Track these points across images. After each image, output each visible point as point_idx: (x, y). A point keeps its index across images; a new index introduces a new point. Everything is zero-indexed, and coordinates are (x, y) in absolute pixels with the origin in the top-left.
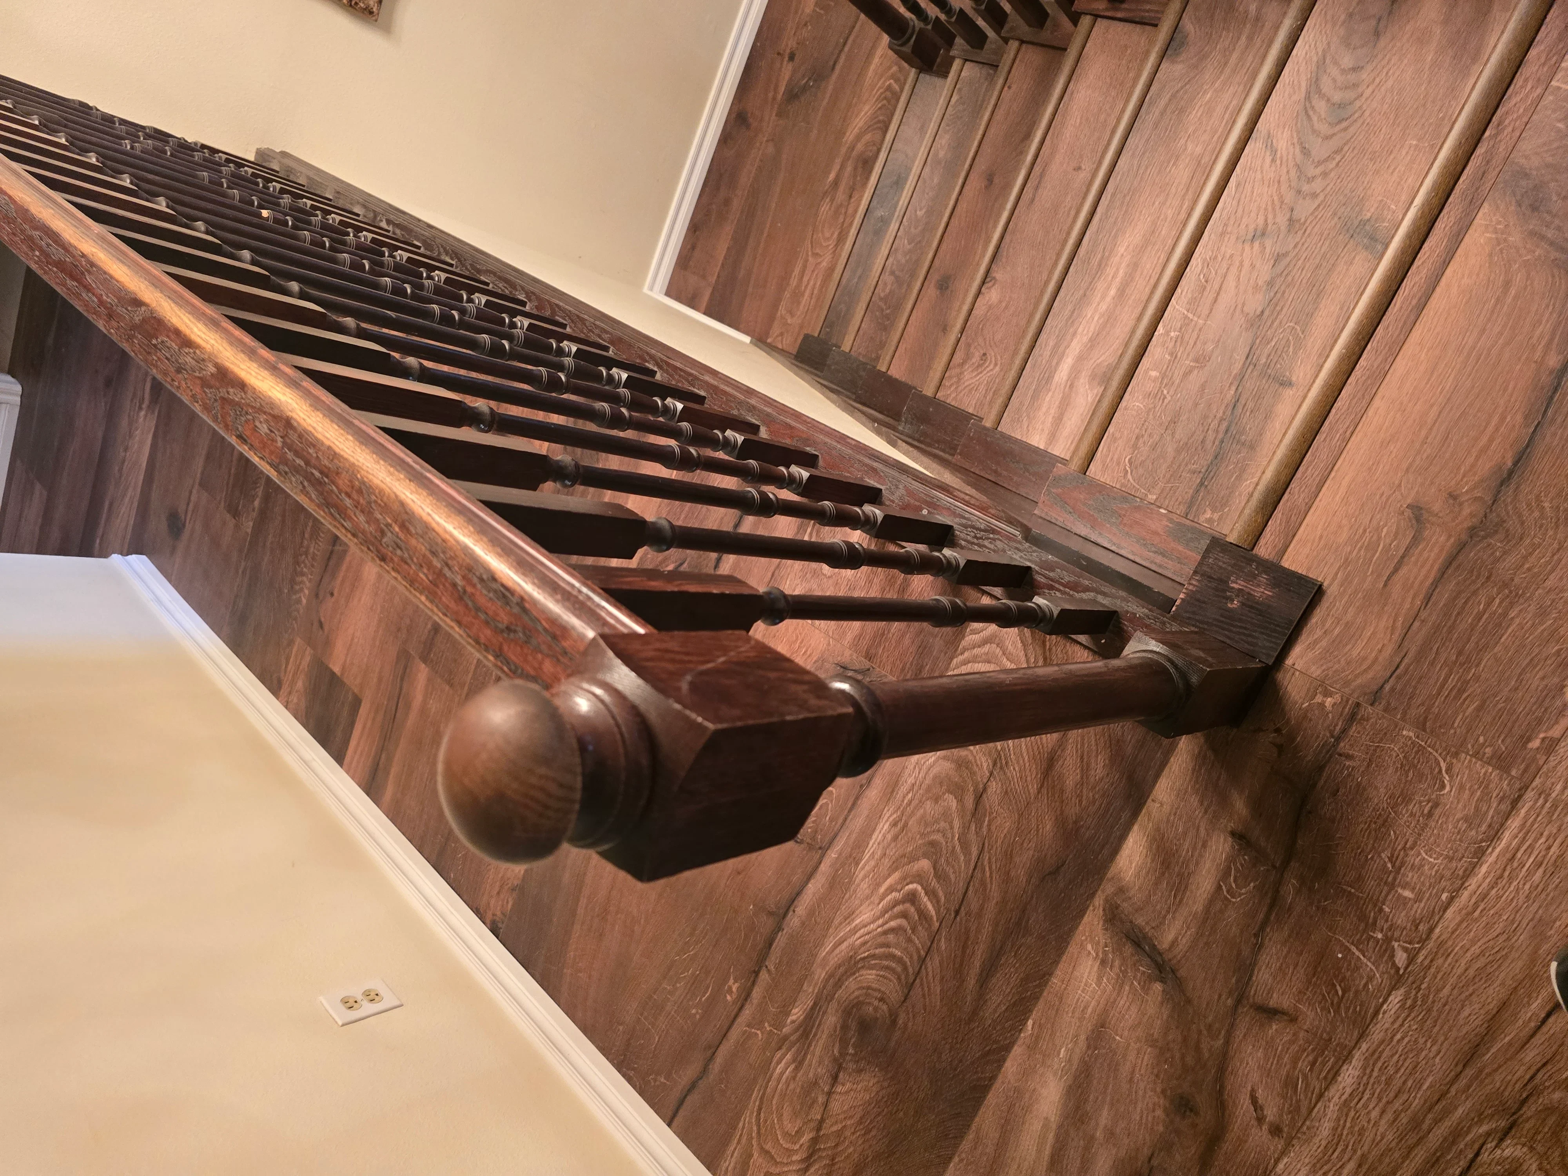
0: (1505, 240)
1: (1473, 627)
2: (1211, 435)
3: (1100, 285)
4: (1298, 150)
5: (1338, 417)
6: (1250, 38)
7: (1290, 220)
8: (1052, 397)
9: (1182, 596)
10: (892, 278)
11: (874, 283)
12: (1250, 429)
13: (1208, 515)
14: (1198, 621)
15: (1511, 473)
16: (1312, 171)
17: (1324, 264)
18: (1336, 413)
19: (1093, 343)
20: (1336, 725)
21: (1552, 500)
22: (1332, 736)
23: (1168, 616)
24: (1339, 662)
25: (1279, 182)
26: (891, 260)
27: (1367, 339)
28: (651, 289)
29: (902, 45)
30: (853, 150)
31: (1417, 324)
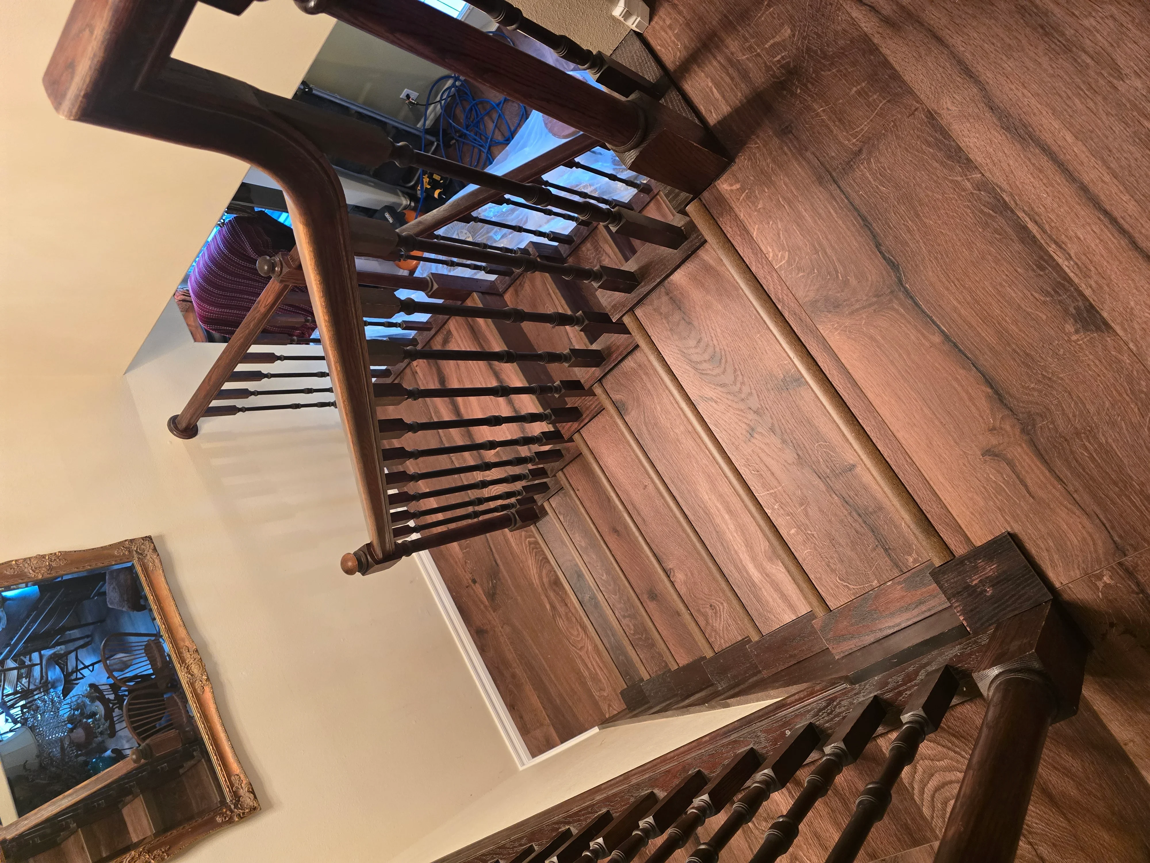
0: (846, 327)
1: (1098, 466)
2: (858, 527)
3: (718, 520)
4: (720, 389)
5: (893, 459)
6: (646, 374)
7: (755, 412)
8: (766, 590)
9: (962, 618)
10: (628, 619)
11: (622, 631)
12: (867, 502)
13: (911, 560)
14: (987, 621)
15: (996, 392)
16: (736, 388)
17: (793, 410)
18: (891, 459)
19: (749, 546)
20: (1130, 586)
21: (1030, 380)
22: (1137, 594)
23: (971, 636)
24: (1077, 556)
25: (730, 406)
26: (616, 612)
27: (855, 420)
28: (523, 764)
29: (515, 524)
30: (544, 585)
31: (863, 390)
